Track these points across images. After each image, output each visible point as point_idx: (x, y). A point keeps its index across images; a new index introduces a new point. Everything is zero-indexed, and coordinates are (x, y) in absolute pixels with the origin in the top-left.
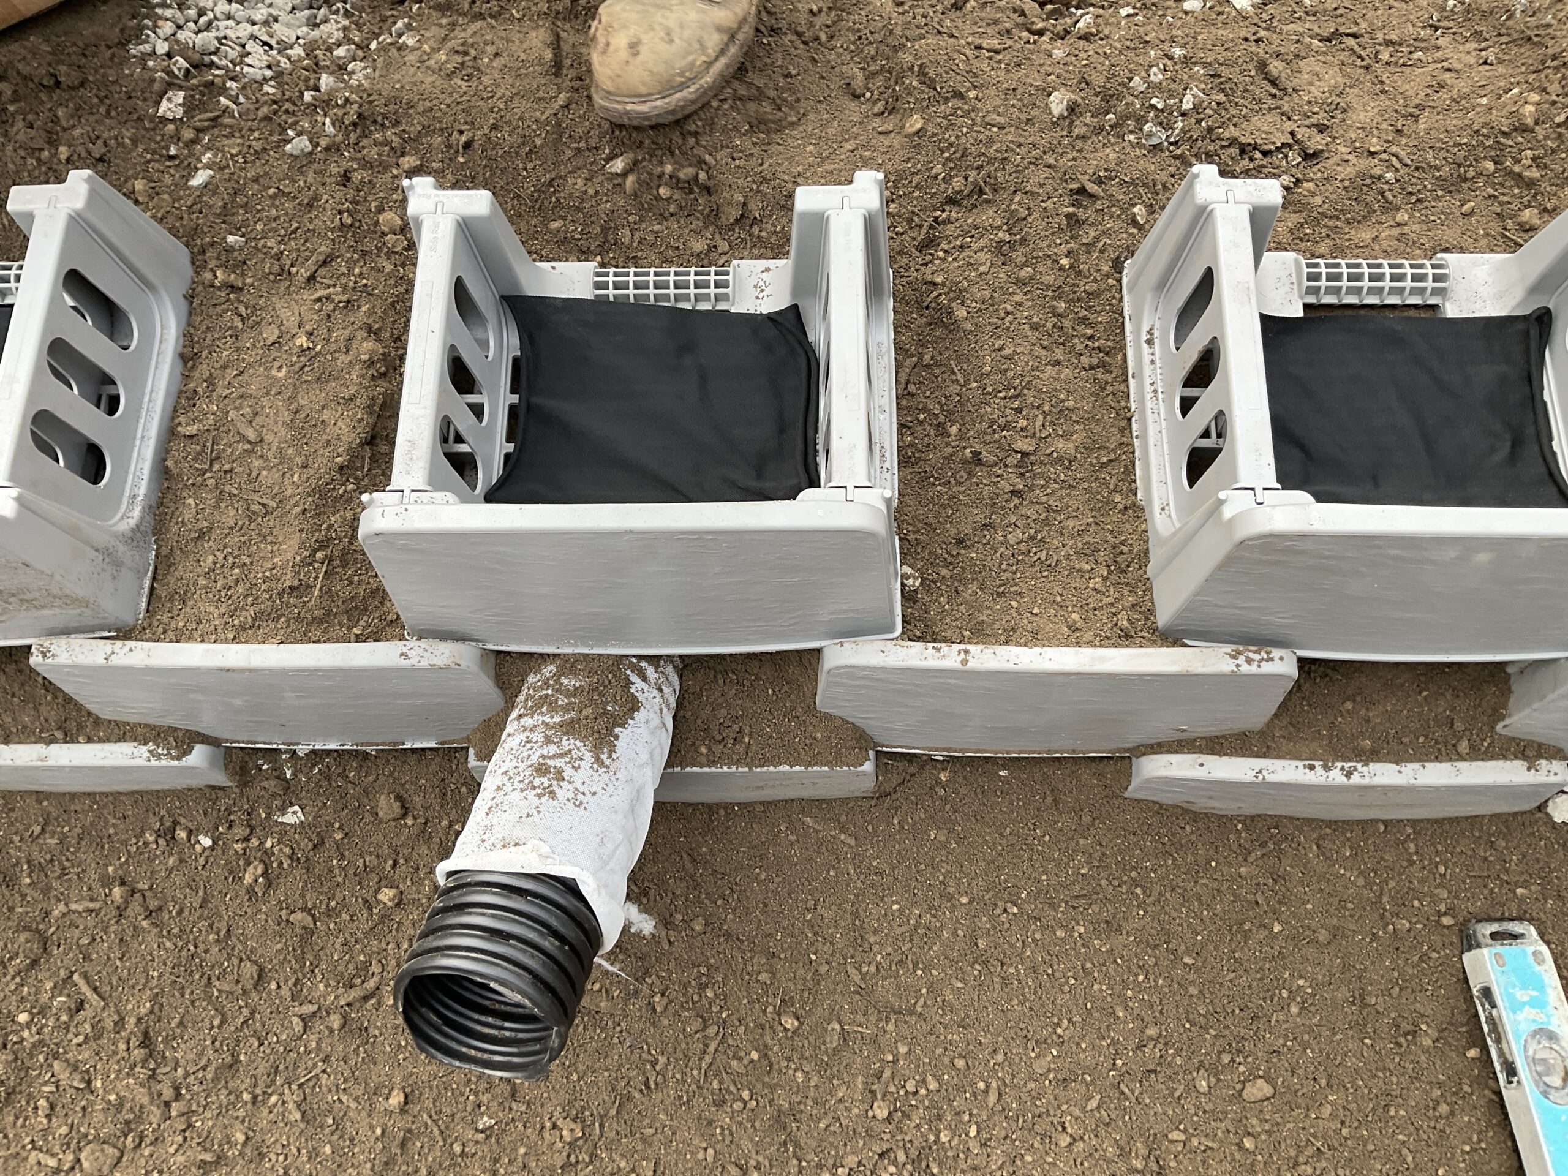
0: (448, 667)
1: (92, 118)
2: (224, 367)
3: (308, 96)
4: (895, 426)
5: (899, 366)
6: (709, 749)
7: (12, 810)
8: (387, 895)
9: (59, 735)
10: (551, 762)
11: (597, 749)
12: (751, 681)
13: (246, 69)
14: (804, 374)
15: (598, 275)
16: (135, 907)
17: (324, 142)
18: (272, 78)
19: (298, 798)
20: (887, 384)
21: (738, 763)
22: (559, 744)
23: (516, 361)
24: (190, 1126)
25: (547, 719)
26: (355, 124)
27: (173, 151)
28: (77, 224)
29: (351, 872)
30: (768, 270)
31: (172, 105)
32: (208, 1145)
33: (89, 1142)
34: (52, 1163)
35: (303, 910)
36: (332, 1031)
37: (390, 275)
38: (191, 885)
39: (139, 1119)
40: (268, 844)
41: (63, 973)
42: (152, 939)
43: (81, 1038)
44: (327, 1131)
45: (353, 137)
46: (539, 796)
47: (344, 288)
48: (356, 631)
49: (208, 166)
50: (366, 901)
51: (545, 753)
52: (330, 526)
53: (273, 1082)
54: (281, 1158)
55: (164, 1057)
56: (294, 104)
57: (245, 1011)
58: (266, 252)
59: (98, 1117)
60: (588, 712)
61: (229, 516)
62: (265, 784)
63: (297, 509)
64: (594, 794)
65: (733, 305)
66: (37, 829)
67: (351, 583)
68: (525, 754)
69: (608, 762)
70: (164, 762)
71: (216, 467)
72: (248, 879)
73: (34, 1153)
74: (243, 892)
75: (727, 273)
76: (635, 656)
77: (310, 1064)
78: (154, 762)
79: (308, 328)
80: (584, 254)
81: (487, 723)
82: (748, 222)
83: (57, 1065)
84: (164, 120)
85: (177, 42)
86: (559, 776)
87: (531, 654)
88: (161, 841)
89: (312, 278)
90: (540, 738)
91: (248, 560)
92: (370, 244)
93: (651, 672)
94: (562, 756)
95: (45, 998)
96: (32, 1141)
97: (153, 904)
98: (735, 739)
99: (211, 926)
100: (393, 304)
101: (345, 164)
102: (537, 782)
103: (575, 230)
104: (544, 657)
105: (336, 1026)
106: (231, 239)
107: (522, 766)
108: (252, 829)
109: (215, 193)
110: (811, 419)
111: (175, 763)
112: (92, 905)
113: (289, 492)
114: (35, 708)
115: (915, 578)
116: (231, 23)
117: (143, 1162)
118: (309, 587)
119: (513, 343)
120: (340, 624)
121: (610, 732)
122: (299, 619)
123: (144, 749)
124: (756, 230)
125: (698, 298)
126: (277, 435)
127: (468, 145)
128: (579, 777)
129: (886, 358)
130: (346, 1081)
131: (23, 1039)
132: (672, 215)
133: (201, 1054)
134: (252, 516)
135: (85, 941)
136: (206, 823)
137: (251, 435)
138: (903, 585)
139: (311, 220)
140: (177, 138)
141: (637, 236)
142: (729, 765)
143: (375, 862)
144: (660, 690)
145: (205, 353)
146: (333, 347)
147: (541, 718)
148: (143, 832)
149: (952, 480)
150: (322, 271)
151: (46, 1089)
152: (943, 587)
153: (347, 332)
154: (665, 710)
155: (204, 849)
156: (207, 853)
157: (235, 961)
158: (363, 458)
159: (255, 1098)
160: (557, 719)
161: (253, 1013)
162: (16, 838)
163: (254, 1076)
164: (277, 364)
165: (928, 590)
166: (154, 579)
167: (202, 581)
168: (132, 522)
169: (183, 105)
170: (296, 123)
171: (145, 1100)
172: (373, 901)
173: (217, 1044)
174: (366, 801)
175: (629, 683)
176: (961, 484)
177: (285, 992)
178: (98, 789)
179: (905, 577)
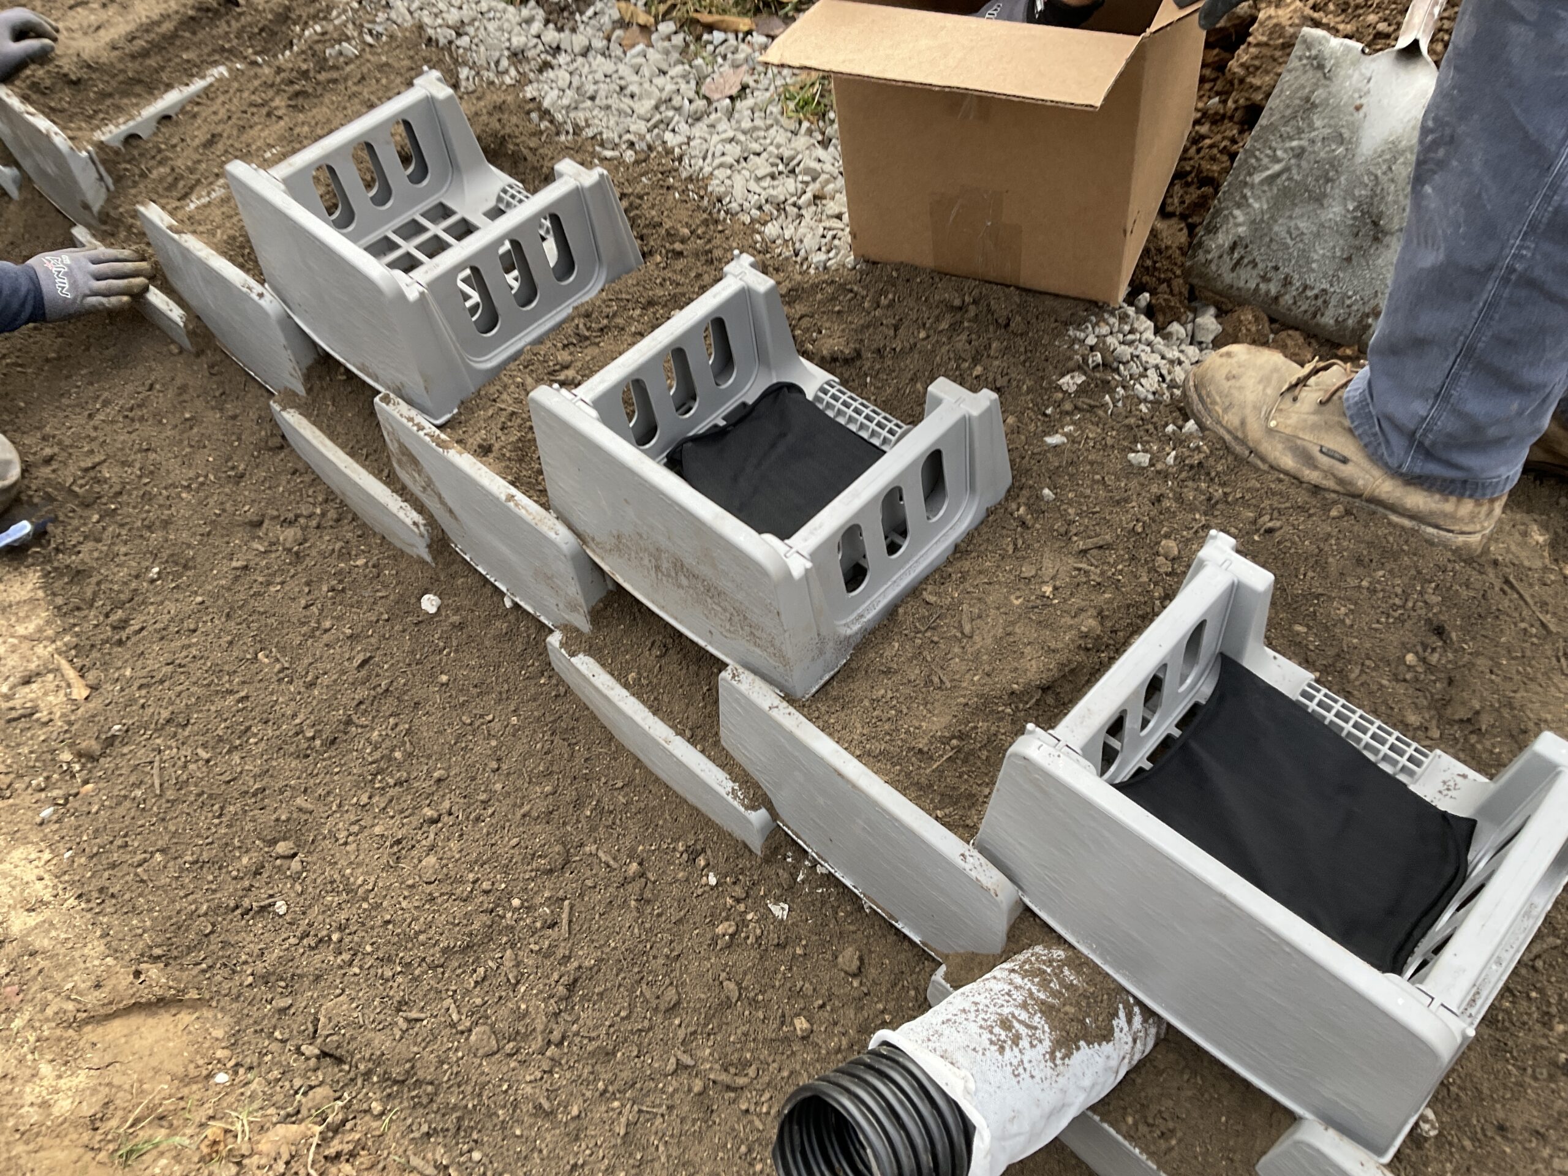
0: (988, 890)
1: (1012, 360)
2: (980, 572)
3: (1170, 428)
4: (1501, 984)
5: (1539, 936)
6: (1136, 1124)
7: (615, 759)
8: (801, 1024)
9: (688, 733)
10: (1016, 1024)
11: (1057, 1044)
12: (1212, 1098)
13: (1138, 386)
14: (1443, 882)
15: (1310, 686)
16: (636, 886)
17: (1159, 466)
18: (1151, 402)
19: (792, 901)
20: (1518, 943)
21: (1151, 1155)
22: (1031, 1016)
23: (1196, 706)
24: (550, 1072)
25: (1034, 989)
26: (1192, 467)
27: (1049, 411)
28: (965, 423)
29: (789, 985)
30: (1465, 776)
31: (1071, 382)
32: (552, 1096)
33: (485, 1024)
34: (455, 1017)
35: (739, 984)
36: (690, 1090)
37: (1141, 585)
38: (681, 901)
39: (526, 1037)
40: (749, 917)
41: (561, 893)
42: (629, 918)
43: (536, 948)
44: (631, 1161)
45: (1184, 475)
46: (992, 1042)
47: (1103, 573)
48: (939, 813)
49: (1065, 435)
50: (783, 1016)
51: (1017, 1013)
52: (976, 728)
53: (624, 1092)
54: (588, 1152)
55: (573, 1008)
56: (1156, 428)
57: (646, 1023)
58: (1063, 515)
59: (503, 1012)
60: (1071, 1010)
61: (914, 672)
62: (781, 872)
63: (962, 700)
64: (1032, 1077)
65: (1415, 783)
66: (620, 784)
67: (960, 777)
68: (1000, 1002)
69: (1058, 1062)
70: (736, 803)
71: (928, 634)
72: (720, 930)
73: (450, 1000)
74: (709, 936)
75: (1426, 756)
76: (1135, 998)
77: (658, 1102)
78: (730, 798)
79: (1058, 583)
80: (1306, 663)
81: (973, 956)
82: (1471, 728)
83: (509, 952)
84: (1059, 388)
85: (1104, 343)
86: (1016, 1039)
87: (1052, 930)
88: (685, 856)
89: (1084, 552)
90: (1020, 999)
91: (905, 711)
92: (1142, 555)
93: (1137, 1020)
94: (1028, 1026)
95: (539, 900)
96: (455, 992)
97: (648, 895)
98: (1163, 1134)
99: (671, 942)
100: (1128, 606)
101: (1163, 490)
102: (997, 1030)
103: (1313, 642)
104: (1061, 941)
105: (696, 1089)
106: (1046, 491)
107: (992, 1009)
108: (748, 896)
109: (1058, 455)
110: (1426, 920)
111: (742, 809)
112: (612, 862)
113: (964, 685)
114: (687, 705)
115: (1433, 1127)
116: (1148, 349)
117: (505, 1069)
118: (931, 758)
119: (1206, 690)
120: (932, 801)
121: (1077, 1039)
122: (908, 775)
123: (730, 784)
124: (1473, 739)
125: (1386, 758)
126: (984, 640)
127: (1270, 531)
128: (1029, 1054)
129: (1531, 921)
130: (672, 1136)
131: (504, 917)
132: (1405, 680)
133: (596, 1027)
134: (928, 682)
135: (589, 883)
136: (723, 867)
137: (967, 629)
138: (1417, 1124)
139: (1111, 513)
140: (1058, 404)
141: (1364, 677)
142: (1142, 1151)
143: (810, 992)
144: (1135, 1041)
145: (974, 554)
146: (1066, 607)
147: (1029, 985)
148: (678, 839)
149: (1529, 1071)
150: (1094, 552)
151: (490, 963)
152: (1457, 1156)
153: (1083, 604)
154: (1126, 1061)
155: (707, 884)
156: (707, 888)
157: (667, 981)
158: (1032, 697)
159: (605, 1091)
160: (1042, 996)
161: (650, 1028)
162: (603, 780)
163: (615, 1075)
164: (1018, 593)
165: (1439, 1148)
166: (832, 678)
167: (866, 703)
168: (849, 632)
169: (1079, 386)
170: (1148, 442)
171: (540, 1028)
172: (788, 1020)
173: (612, 1030)
174: (835, 941)
175: (1115, 1015)
176: (1536, 1079)
177: (681, 1033)
178: (676, 788)
179: (1423, 1118)
